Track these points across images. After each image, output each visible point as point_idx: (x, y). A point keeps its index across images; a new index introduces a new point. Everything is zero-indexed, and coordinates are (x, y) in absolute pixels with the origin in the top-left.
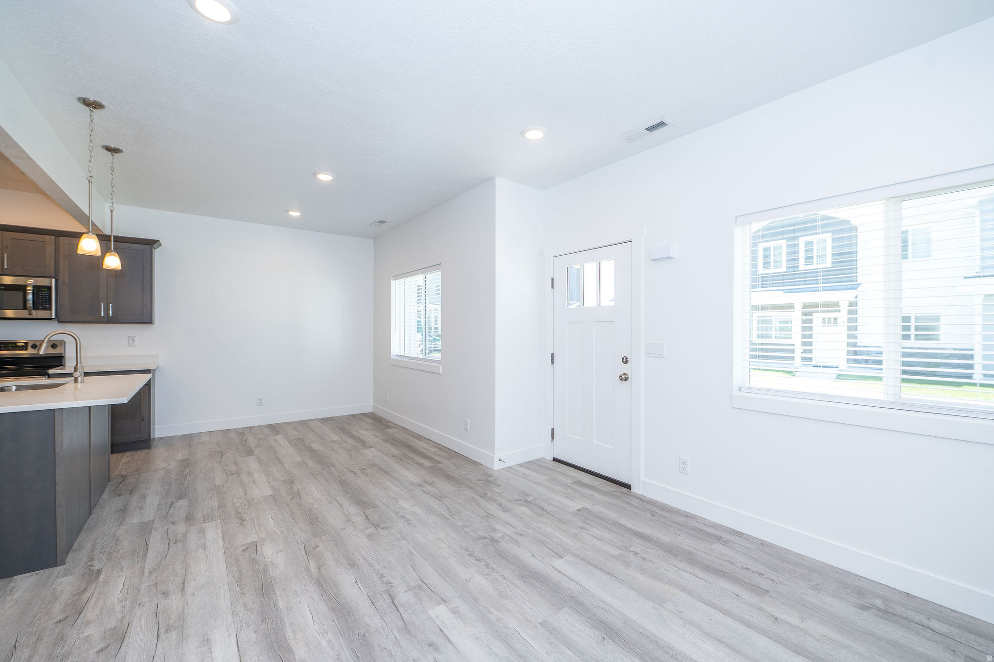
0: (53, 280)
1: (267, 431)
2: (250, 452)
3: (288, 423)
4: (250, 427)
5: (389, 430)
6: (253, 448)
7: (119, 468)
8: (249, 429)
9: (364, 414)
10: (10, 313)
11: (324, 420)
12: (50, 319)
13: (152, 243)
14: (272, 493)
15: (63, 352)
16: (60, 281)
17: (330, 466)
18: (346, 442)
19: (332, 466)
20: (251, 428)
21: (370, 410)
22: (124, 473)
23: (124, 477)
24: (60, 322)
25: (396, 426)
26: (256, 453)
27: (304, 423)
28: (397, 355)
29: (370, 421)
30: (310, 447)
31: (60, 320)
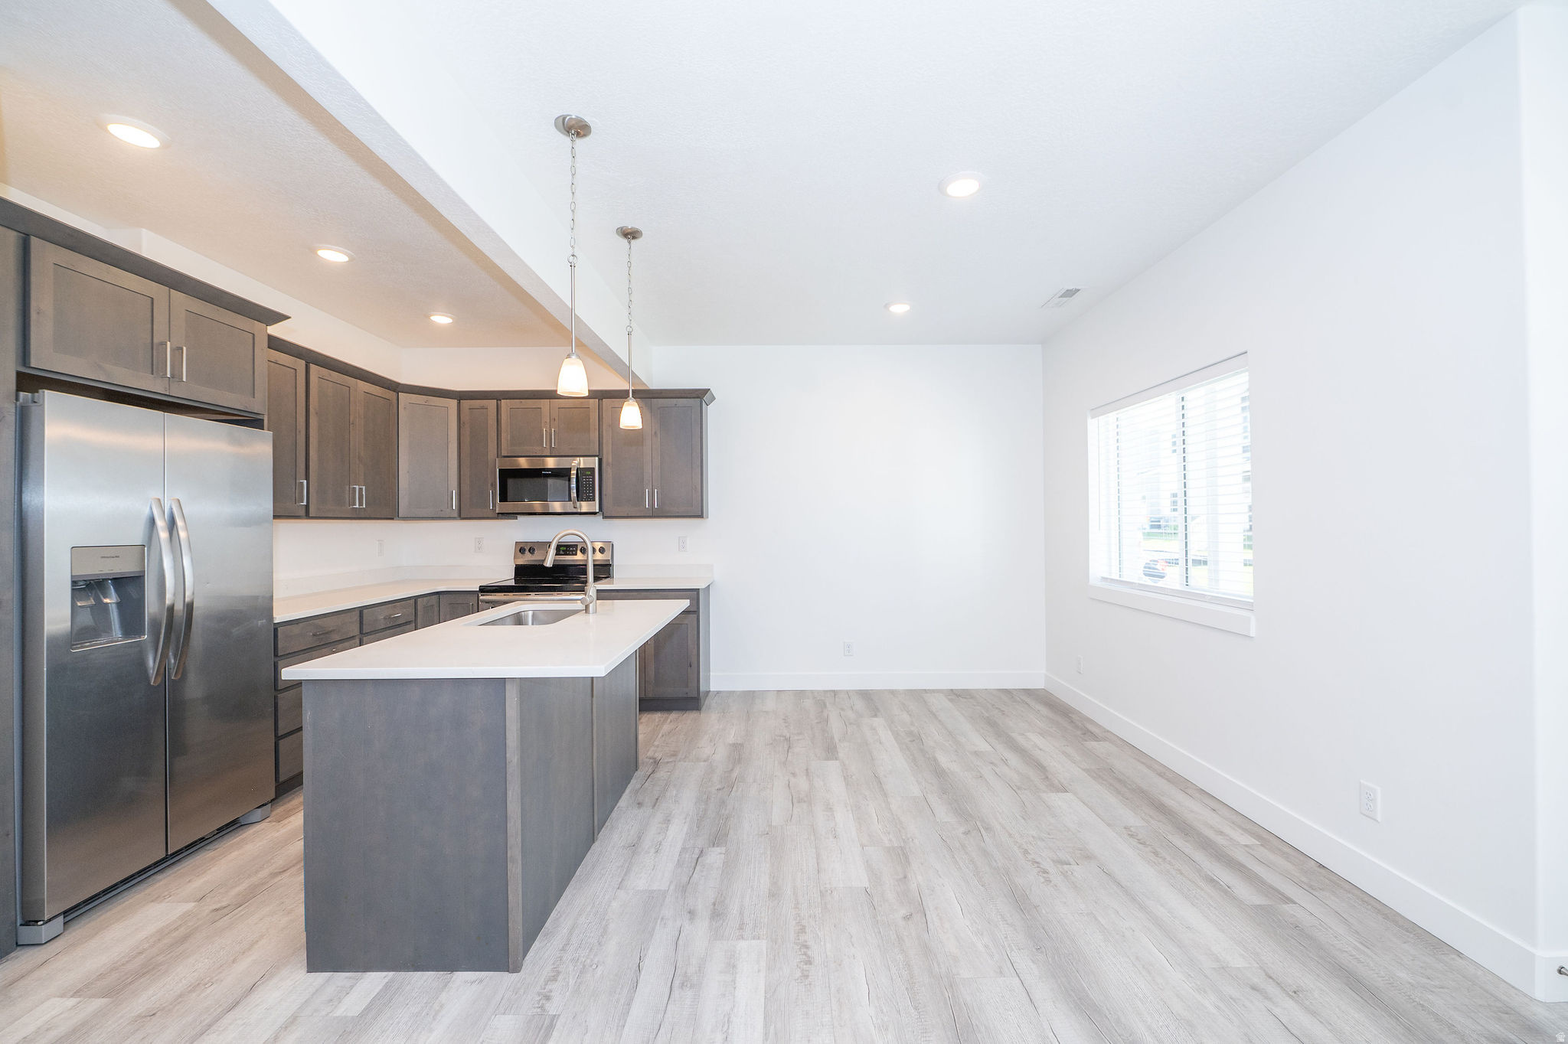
0: (597, 458)
1: (859, 705)
2: (830, 751)
3: (893, 692)
4: (834, 691)
5: (1094, 743)
6: (837, 741)
7: (656, 743)
8: (833, 694)
9: (1028, 692)
10: (557, 506)
11: (957, 695)
12: (595, 513)
13: (700, 396)
14: (867, 885)
15: (610, 559)
16: (604, 460)
17: (982, 830)
18: (1005, 761)
19: (987, 829)
20: (835, 693)
21: (1039, 684)
22: (658, 756)
23: (656, 763)
24: (605, 517)
25: (1107, 736)
26: (841, 755)
27: (918, 696)
28: (1104, 579)
29: (1044, 711)
30: (935, 760)
31: (604, 513)
